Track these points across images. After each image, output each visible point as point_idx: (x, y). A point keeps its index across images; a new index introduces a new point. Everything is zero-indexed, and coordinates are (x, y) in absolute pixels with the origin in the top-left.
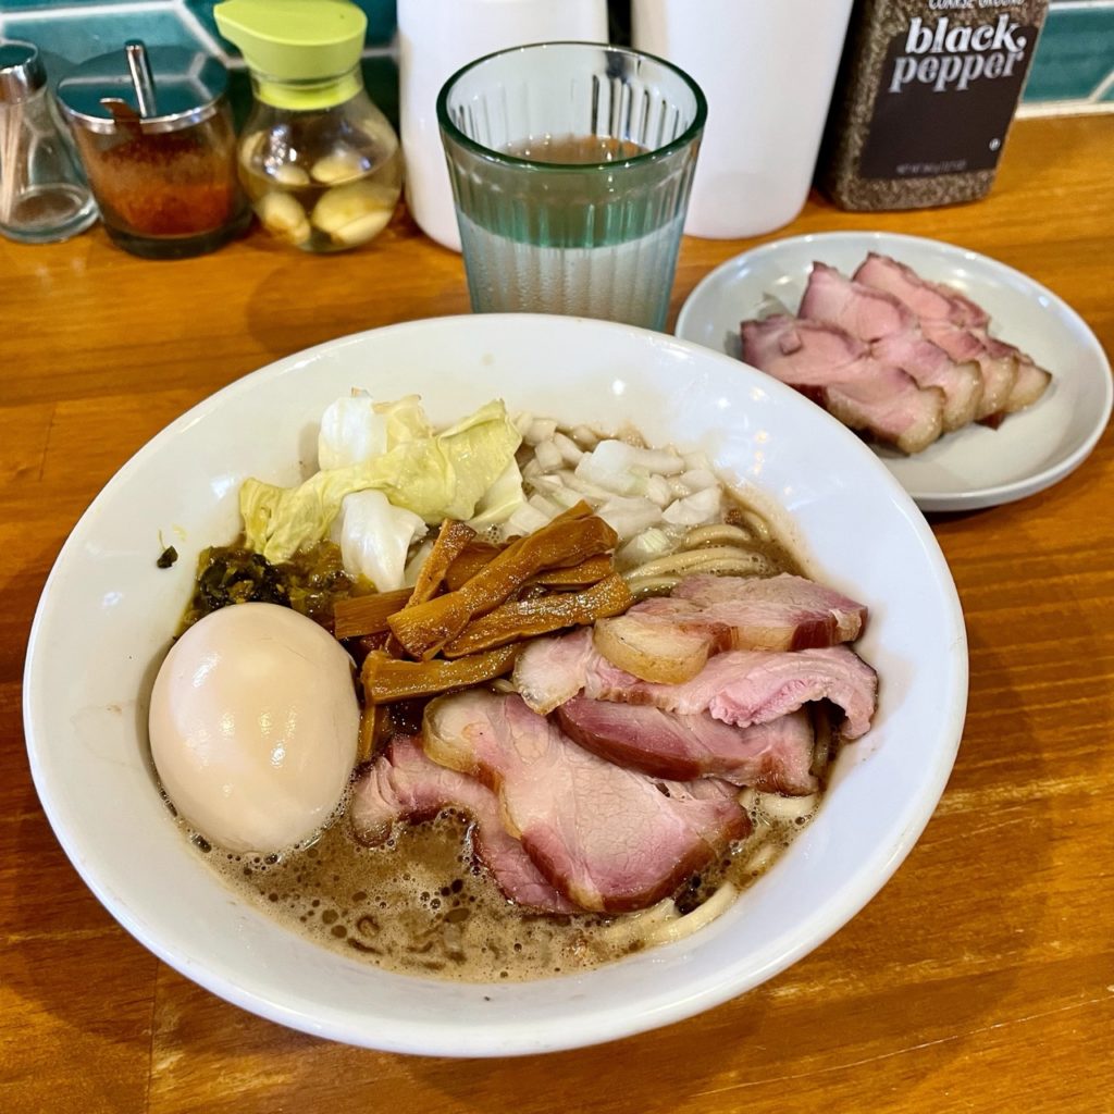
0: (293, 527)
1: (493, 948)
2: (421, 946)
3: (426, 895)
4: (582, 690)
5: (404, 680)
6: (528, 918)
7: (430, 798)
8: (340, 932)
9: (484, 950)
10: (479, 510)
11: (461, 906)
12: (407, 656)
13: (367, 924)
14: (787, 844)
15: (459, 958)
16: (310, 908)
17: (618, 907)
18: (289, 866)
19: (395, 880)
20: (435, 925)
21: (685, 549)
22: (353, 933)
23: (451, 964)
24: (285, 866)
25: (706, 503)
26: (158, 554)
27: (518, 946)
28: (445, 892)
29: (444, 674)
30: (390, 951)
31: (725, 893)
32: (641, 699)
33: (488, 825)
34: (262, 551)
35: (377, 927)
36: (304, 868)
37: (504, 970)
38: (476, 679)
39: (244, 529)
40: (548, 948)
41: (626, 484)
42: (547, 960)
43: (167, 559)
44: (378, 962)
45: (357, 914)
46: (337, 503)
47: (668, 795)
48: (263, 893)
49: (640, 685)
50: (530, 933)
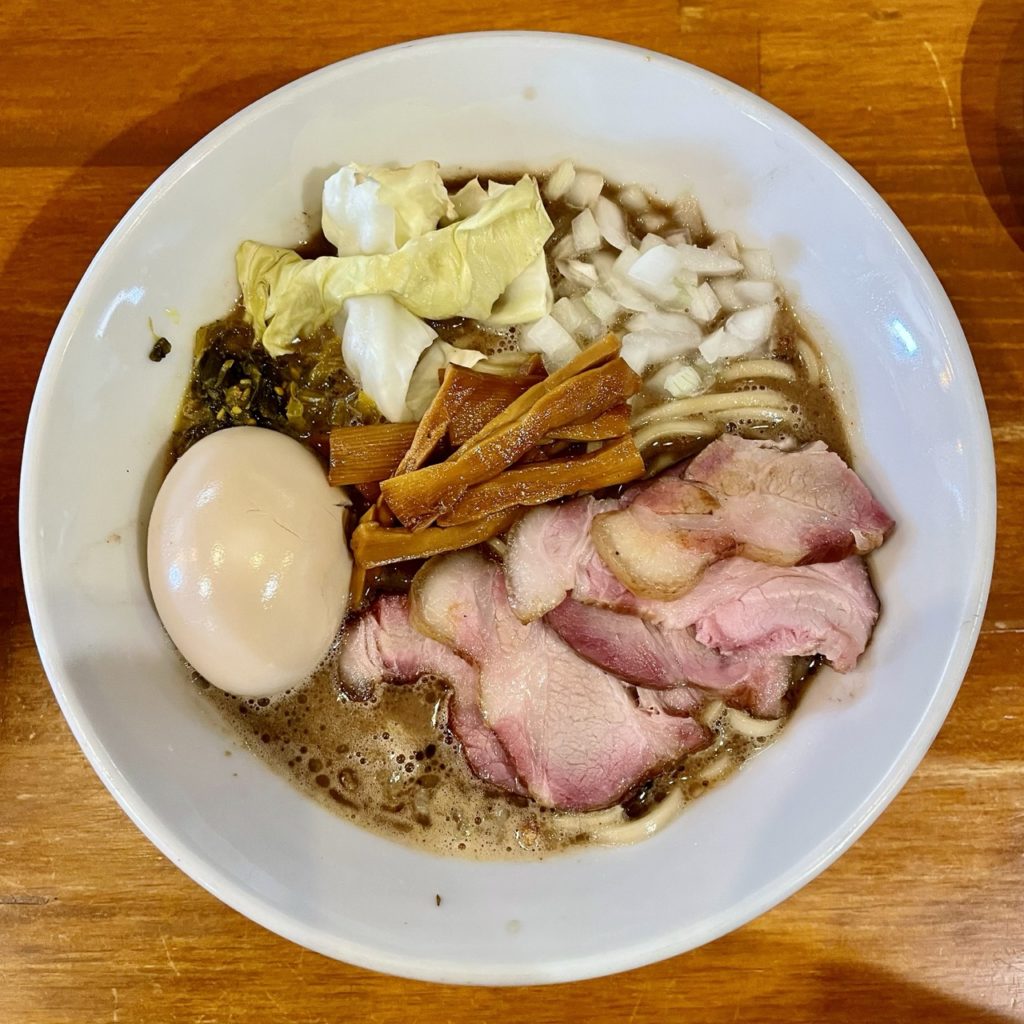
0: (292, 313)
1: (456, 818)
2: (393, 806)
3: (401, 759)
4: (569, 592)
7: (412, 667)
8: (323, 782)
9: (448, 819)
10: (499, 304)
11: (432, 773)
13: (348, 776)
14: (743, 759)
15: (425, 822)
16: (298, 753)
18: (280, 710)
19: (375, 738)
20: (407, 787)
22: (335, 784)
23: (418, 827)
24: (277, 709)
26: (149, 345)
27: (478, 821)
28: (419, 756)
30: (366, 806)
31: (674, 800)
32: (626, 610)
33: (464, 698)
34: (261, 335)
35: (356, 781)
36: (294, 713)
37: (463, 842)
39: (241, 300)
40: (503, 826)
41: (669, 294)
42: (501, 838)
43: (160, 350)
44: (353, 816)
45: (338, 766)
46: (340, 303)
47: (637, 703)
48: (256, 733)
49: (629, 596)
50: (490, 809)
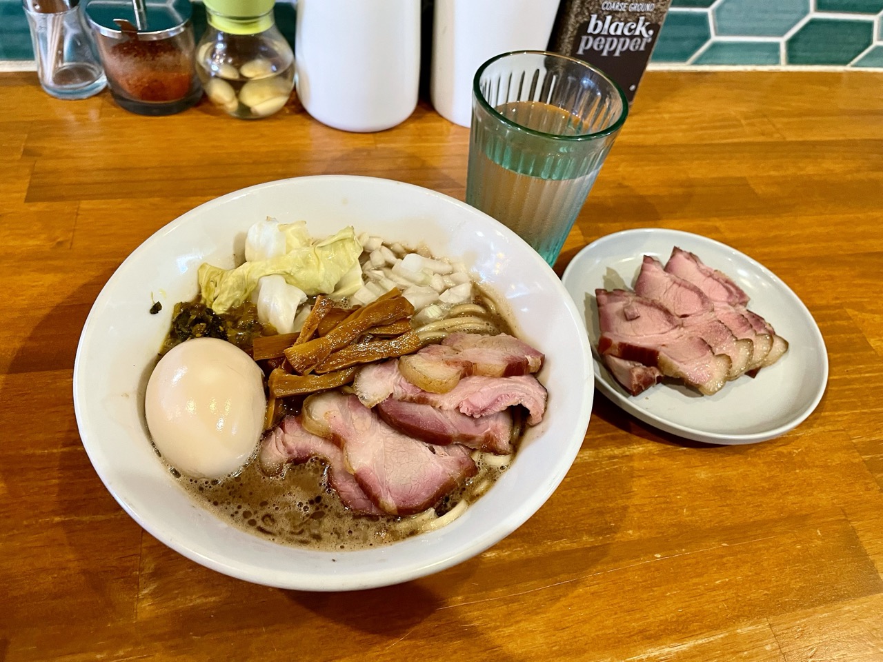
0: (229, 293)
1: (336, 533)
2: (298, 531)
3: (301, 504)
4: (391, 395)
5: (292, 385)
6: (356, 517)
7: (305, 451)
8: (252, 523)
9: (331, 534)
10: (337, 288)
11: (320, 510)
12: (294, 372)
13: (268, 519)
14: (495, 480)
15: (318, 538)
16: (235, 509)
17: (405, 512)
18: (224, 486)
19: (284, 495)
20: (305, 520)
21: (450, 317)
22: (260, 523)
23: (314, 541)
24: (222, 486)
25: (464, 291)
26: (151, 306)
27: (350, 532)
28: (311, 502)
29: (313, 383)
30: (280, 533)
31: (462, 505)
32: (422, 401)
33: (337, 466)
34: (211, 305)
35: (273, 521)
36: (233, 487)
37: (342, 544)
38: (332, 386)
39: (200, 292)
40: (366, 533)
41: (420, 278)
42: (365, 539)
43: (156, 309)
44: (273, 540)
45: (262, 513)
46: (256, 281)
47: (434, 453)
48: (209, 501)
49: (423, 393)
50: (357, 525)
